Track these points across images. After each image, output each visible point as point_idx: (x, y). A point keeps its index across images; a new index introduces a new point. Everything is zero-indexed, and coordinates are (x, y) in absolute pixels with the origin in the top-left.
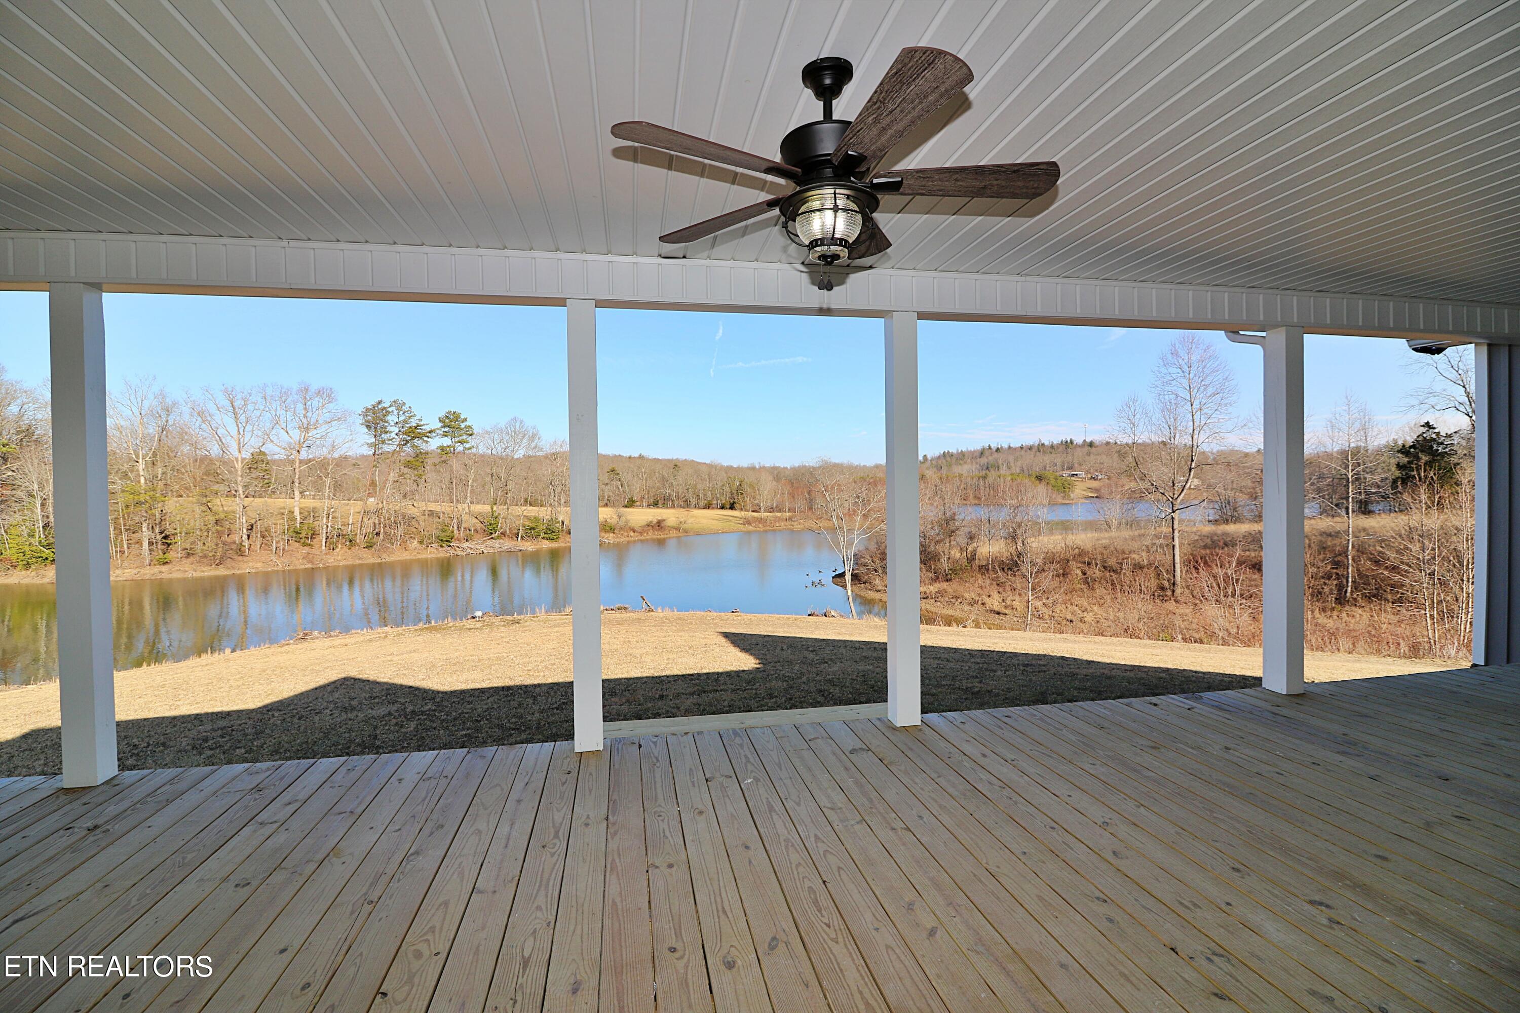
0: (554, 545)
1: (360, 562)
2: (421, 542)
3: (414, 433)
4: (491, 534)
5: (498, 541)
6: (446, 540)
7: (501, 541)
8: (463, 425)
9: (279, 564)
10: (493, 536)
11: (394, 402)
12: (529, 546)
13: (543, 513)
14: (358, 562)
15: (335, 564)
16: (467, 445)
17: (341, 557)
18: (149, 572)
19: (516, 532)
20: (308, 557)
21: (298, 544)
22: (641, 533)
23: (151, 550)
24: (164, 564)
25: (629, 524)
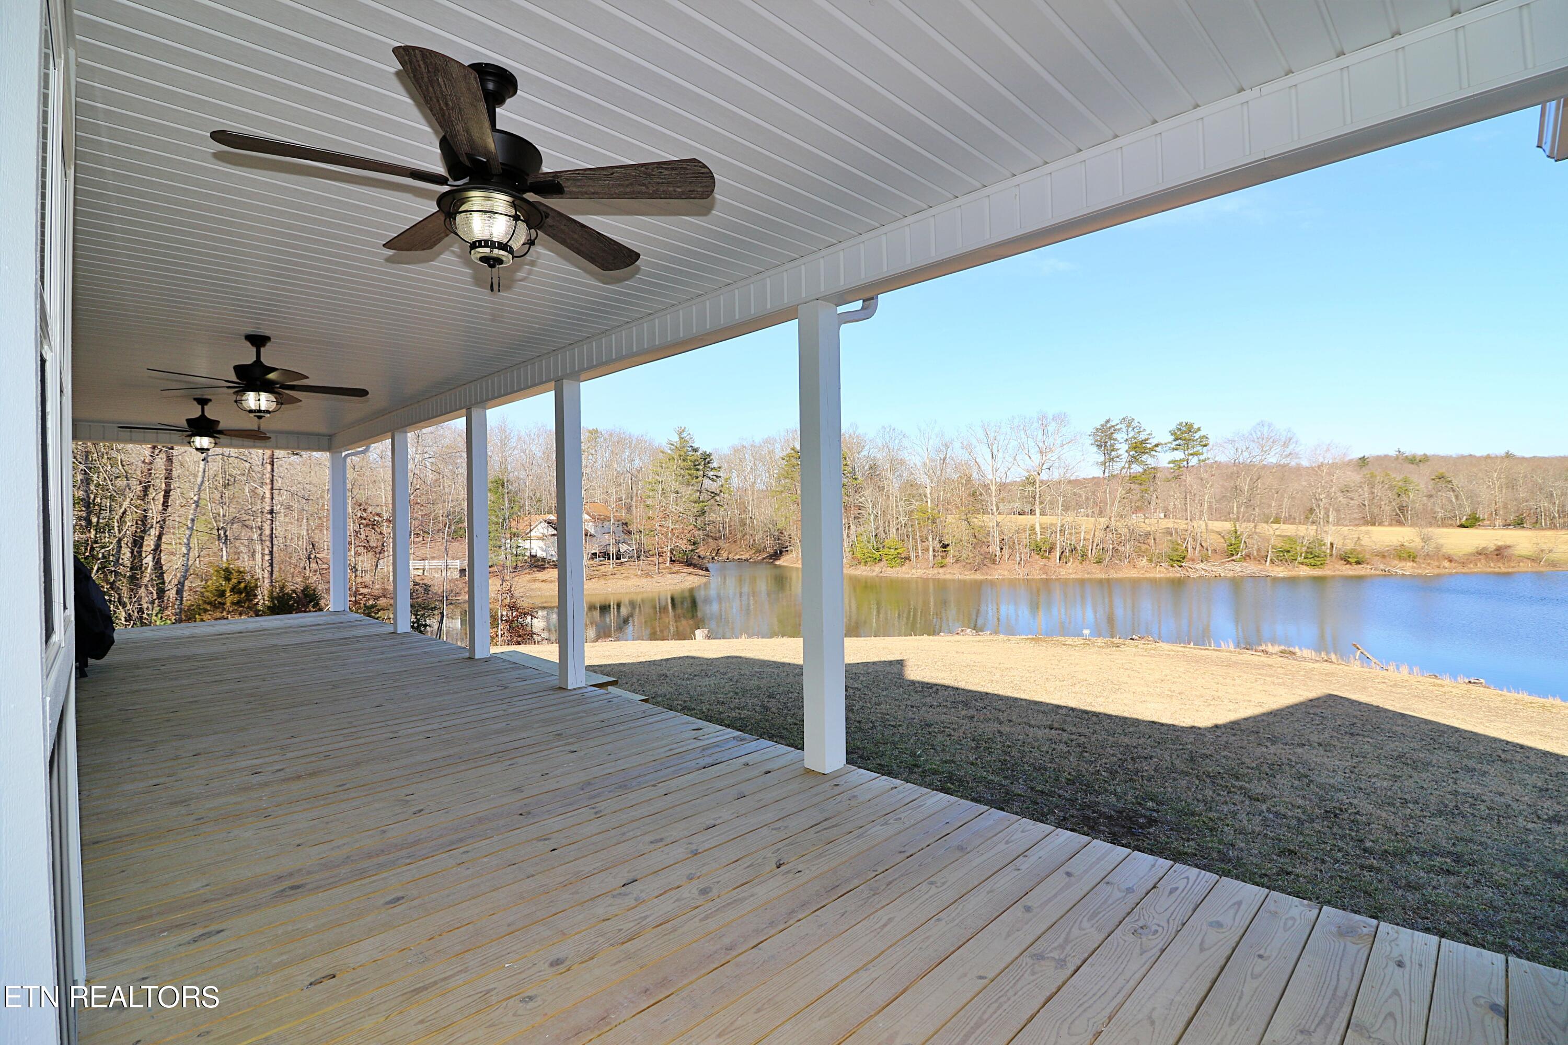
0: (1317, 572)
1: (1089, 576)
2: (1151, 561)
3: (1140, 448)
4: (1233, 555)
5: (1242, 563)
6: (1179, 560)
7: (1245, 564)
8: (1197, 436)
9: (1020, 572)
10: (1234, 558)
11: (1124, 419)
12: (1281, 571)
13: (1306, 531)
14: (1086, 576)
15: (1066, 576)
16: (1202, 458)
17: (1072, 570)
18: (932, 573)
19: (1264, 554)
20: (1044, 569)
21: (1037, 557)
22: (1463, 564)
23: (934, 556)
24: (942, 567)
25: (1444, 550)
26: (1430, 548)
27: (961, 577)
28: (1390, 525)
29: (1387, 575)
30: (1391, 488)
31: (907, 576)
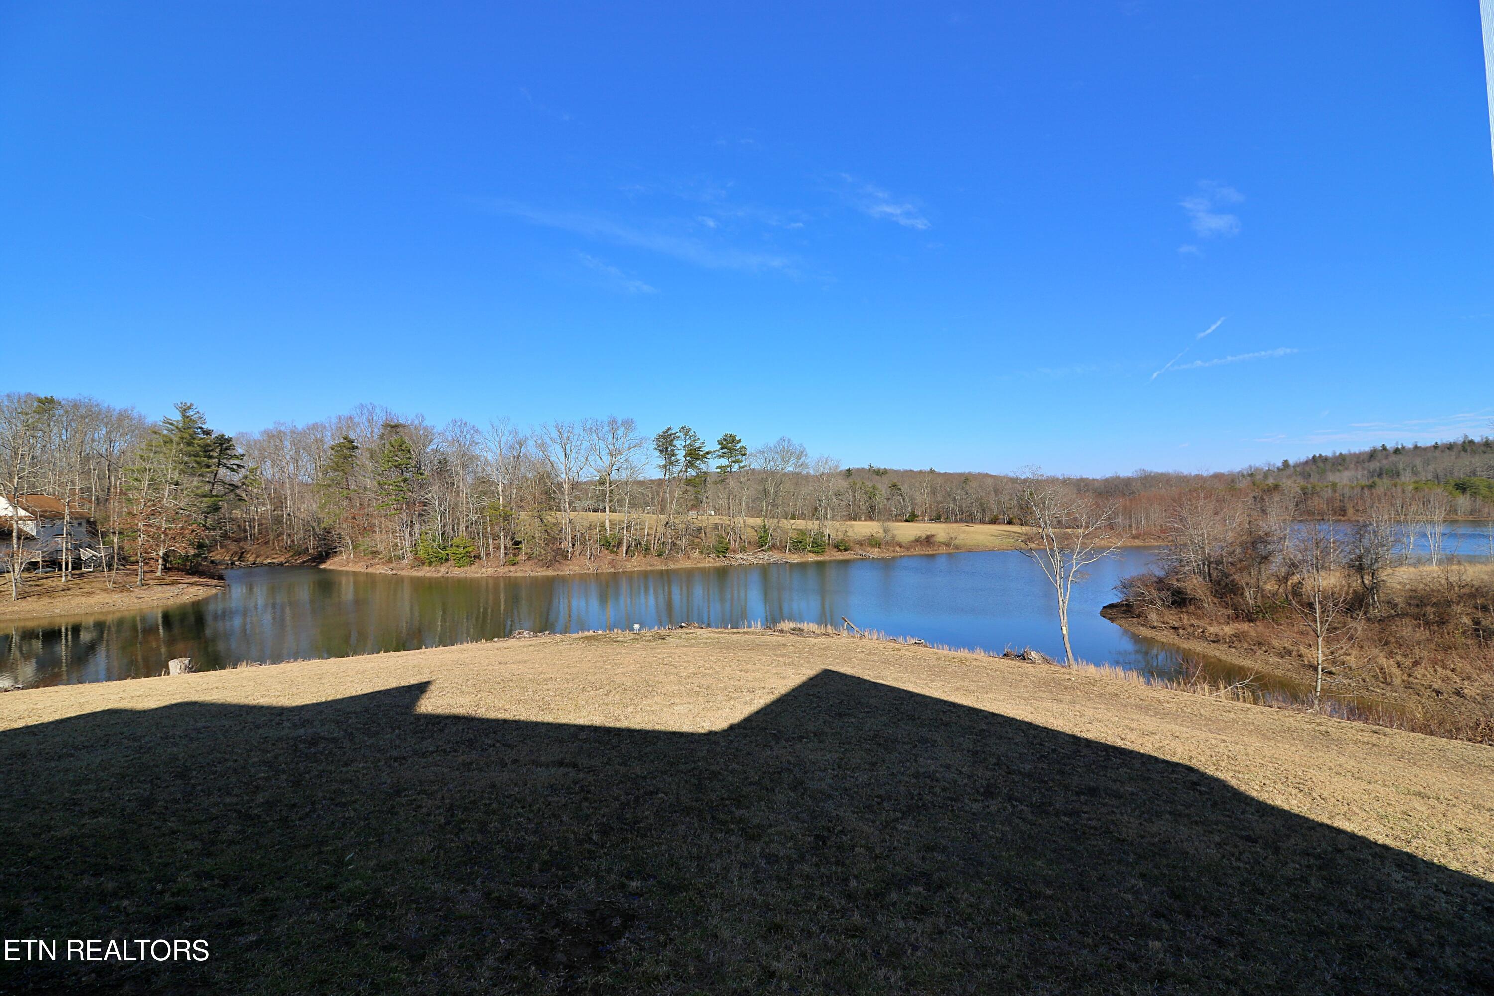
0: (820, 558)
1: (651, 568)
2: (701, 552)
3: (694, 455)
4: (763, 546)
5: (769, 553)
6: (722, 550)
7: (771, 553)
8: (738, 446)
9: (590, 567)
10: (764, 548)
11: (682, 428)
12: (795, 558)
13: (812, 525)
14: (649, 568)
15: (631, 569)
16: (741, 464)
17: (637, 564)
18: (502, 571)
19: (784, 544)
20: (612, 563)
21: (606, 552)
22: (908, 549)
23: (506, 554)
24: (513, 565)
25: (897, 539)
26: (888, 538)
27: (533, 574)
28: (865, 520)
29: (864, 559)
30: (866, 493)
31: (476, 575)
